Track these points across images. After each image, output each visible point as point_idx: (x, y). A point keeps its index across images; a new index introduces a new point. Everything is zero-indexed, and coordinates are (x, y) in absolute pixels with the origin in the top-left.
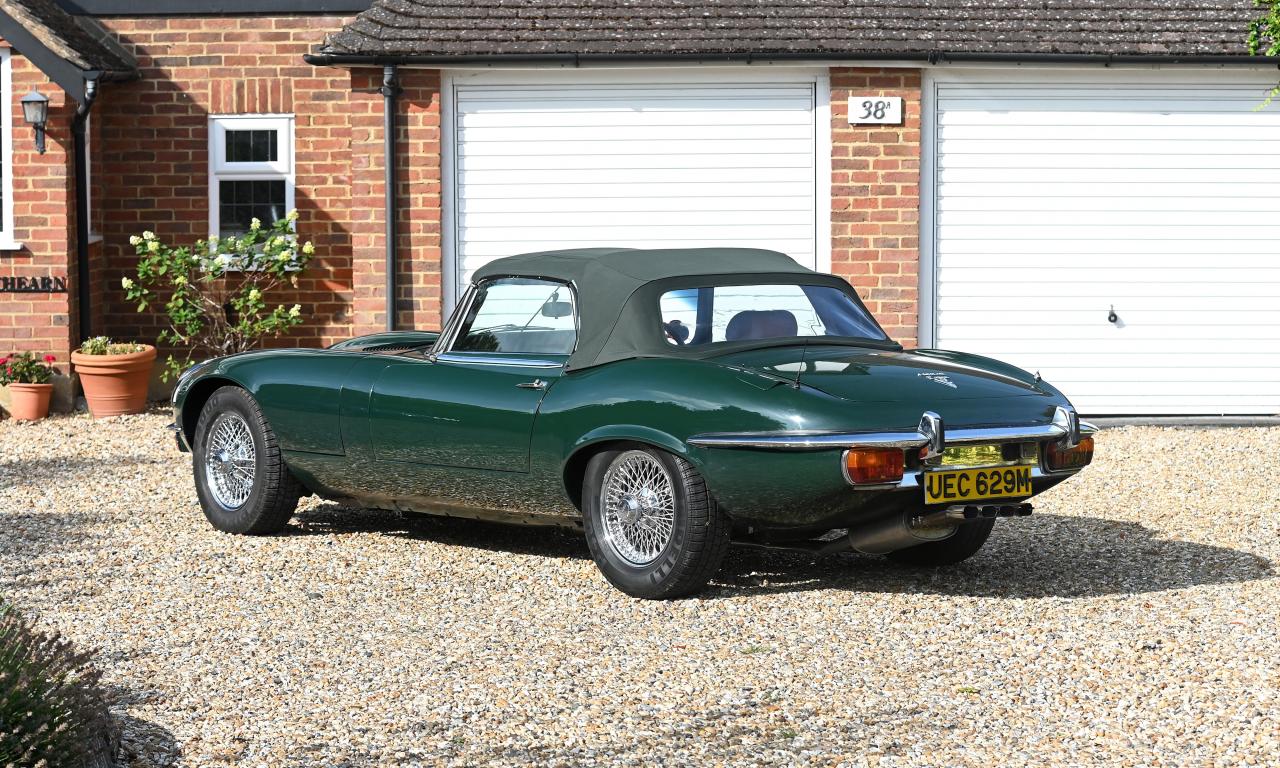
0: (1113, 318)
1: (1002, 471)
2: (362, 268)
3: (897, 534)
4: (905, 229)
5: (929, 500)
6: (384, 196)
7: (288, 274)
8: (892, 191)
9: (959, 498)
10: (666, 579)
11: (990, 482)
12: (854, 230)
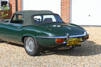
0: (89, 16)
1: (77, 40)
2: (13, 10)
3: (63, 48)
4: (68, 6)
5: (67, 45)
6: (15, 3)
7: (7, 11)
8: (67, 3)
9: (71, 44)
10: (33, 54)
11: (75, 42)
12: (63, 7)
